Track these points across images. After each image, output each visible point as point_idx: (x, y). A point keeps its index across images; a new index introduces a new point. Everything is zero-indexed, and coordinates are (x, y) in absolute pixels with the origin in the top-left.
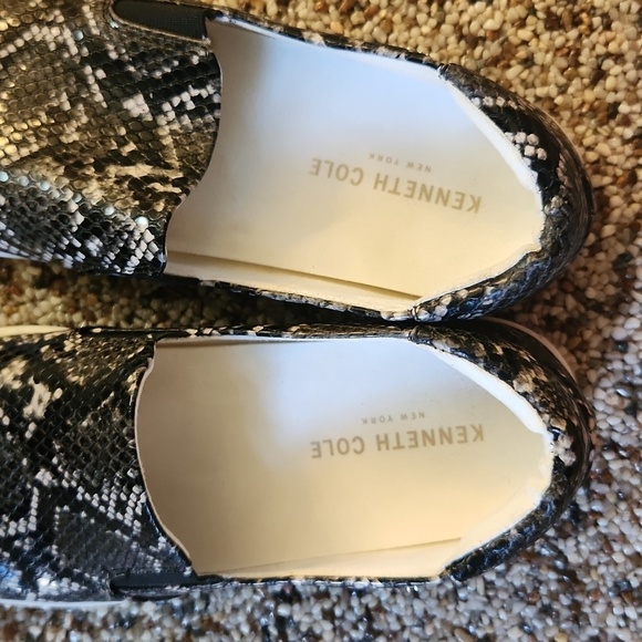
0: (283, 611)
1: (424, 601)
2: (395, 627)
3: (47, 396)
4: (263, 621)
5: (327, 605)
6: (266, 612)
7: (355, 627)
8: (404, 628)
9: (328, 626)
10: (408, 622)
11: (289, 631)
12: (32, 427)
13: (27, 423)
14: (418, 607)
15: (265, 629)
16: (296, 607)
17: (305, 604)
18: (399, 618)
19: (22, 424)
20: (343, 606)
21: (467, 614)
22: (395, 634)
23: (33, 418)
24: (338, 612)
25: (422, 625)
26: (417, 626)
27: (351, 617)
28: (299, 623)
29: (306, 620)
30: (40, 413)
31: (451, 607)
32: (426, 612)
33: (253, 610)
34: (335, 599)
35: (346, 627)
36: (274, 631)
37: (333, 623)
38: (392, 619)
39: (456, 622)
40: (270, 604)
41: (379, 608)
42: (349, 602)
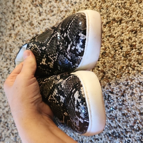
0: (110, 94)
1: (134, 102)
2: (127, 104)
3: (43, 62)
4: (106, 95)
5: (117, 96)
6: (107, 93)
7: (120, 102)
8: (129, 105)
9: (116, 100)
10: (130, 105)
11: (109, 98)
12: (44, 57)
13: (45, 57)
14: (132, 103)
15: (106, 96)
16: (112, 94)
17: (114, 95)
18: (128, 103)
19: (46, 57)
20: (120, 97)
21: (140, 108)
22: (127, 106)
23: (44, 58)
24: (118, 98)
25: (132, 106)
26: (131, 106)
27: (120, 100)
28: (111, 97)
29: (113, 97)
30: (43, 60)
31: (138, 105)
32: (133, 104)
33: (105, 92)
34: (119, 96)
35: (119, 101)
36: (107, 97)
37: (117, 99)
38: (127, 103)
39: (138, 108)
40: (108, 92)
41: (126, 101)
42: (121, 97)
